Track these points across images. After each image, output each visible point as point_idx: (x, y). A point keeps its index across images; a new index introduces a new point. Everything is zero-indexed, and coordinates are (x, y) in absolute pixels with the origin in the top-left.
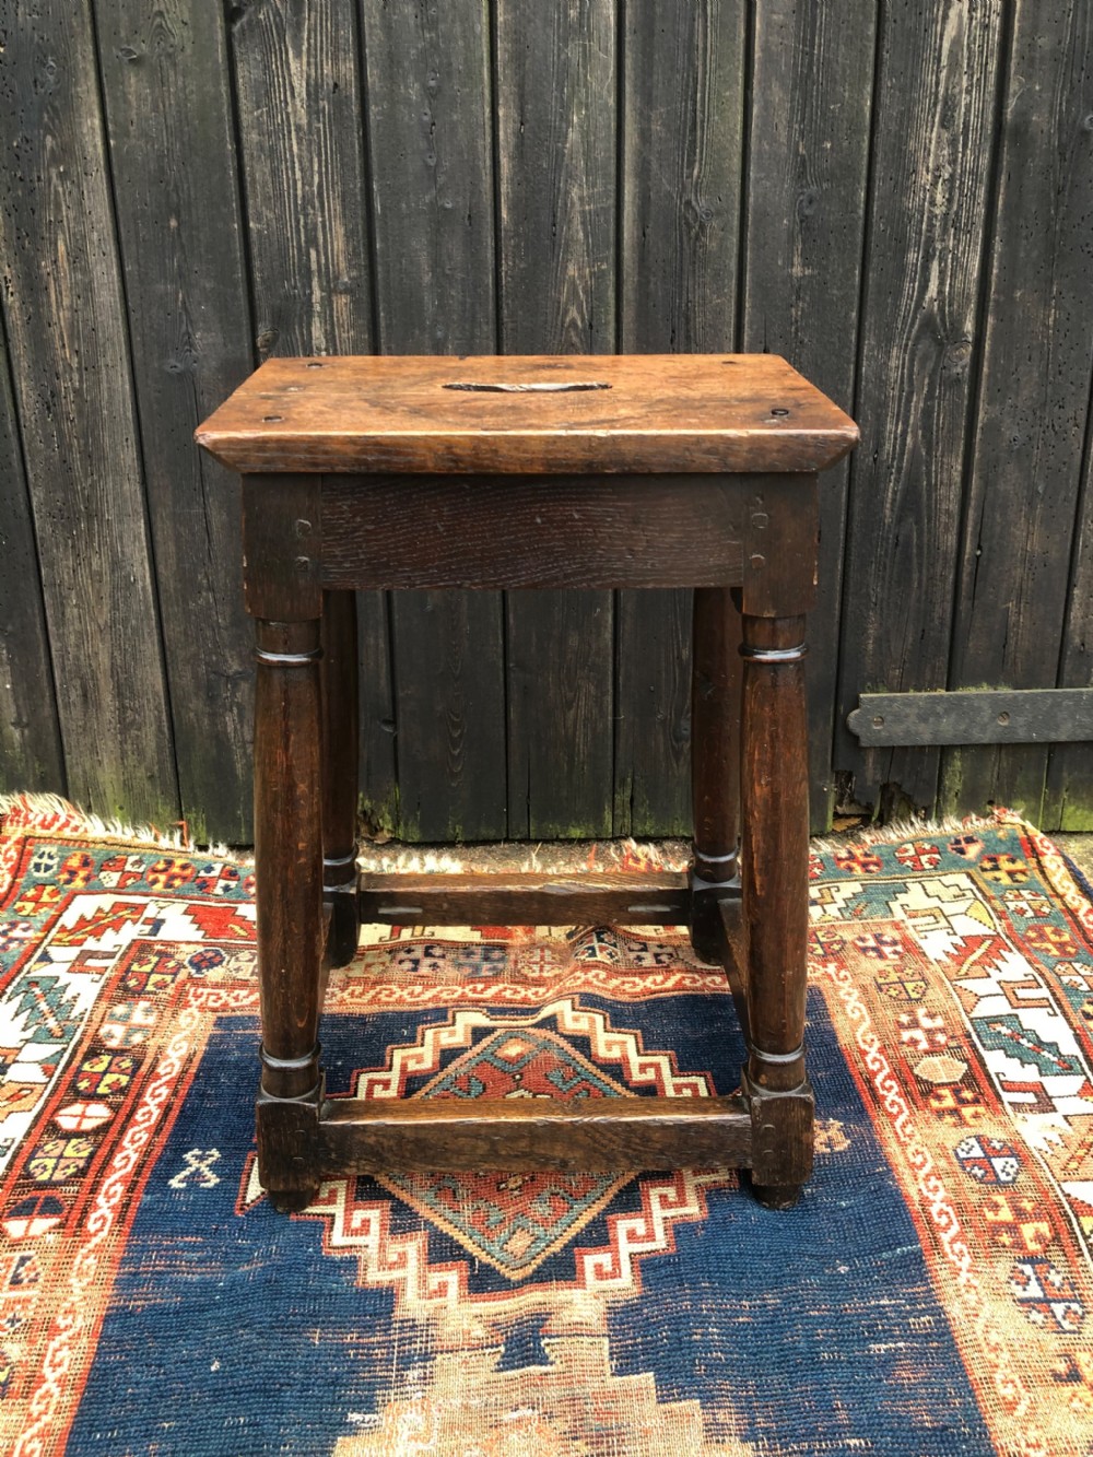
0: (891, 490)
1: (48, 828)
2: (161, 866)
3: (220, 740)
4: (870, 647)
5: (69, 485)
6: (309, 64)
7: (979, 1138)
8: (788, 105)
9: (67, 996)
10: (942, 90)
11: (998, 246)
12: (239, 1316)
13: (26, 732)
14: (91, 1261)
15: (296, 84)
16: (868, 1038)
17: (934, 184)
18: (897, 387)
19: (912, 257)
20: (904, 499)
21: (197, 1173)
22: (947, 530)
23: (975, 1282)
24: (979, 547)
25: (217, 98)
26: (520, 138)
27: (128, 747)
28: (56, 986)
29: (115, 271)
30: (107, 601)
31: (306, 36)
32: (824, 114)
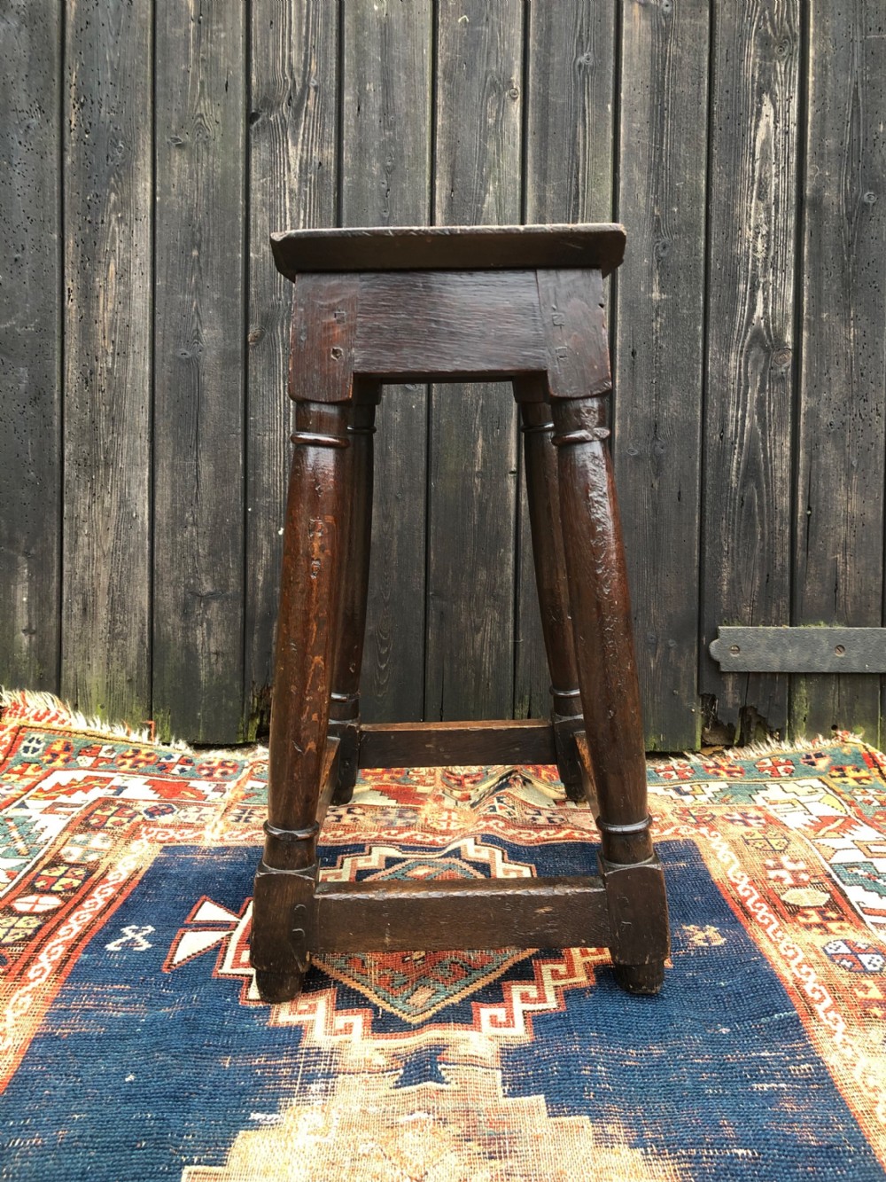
0: (735, 461)
1: (40, 720)
2: (130, 754)
3: (190, 651)
4: (725, 588)
5: (94, 441)
6: (302, 150)
7: (845, 942)
8: (645, 182)
9: (37, 827)
10: (757, 175)
11: (806, 281)
12: (157, 1043)
13: (34, 639)
14: (28, 1000)
15: (292, 162)
16: (739, 874)
17: (756, 238)
18: (736, 384)
19: (742, 287)
20: (746, 468)
21: (133, 940)
22: (782, 493)
23: (849, 1041)
24: (809, 509)
25: (235, 171)
26: (450, 200)
27: (114, 654)
28: (28, 821)
29: (148, 285)
30: (112, 531)
31: (301, 132)
32: (671, 189)
